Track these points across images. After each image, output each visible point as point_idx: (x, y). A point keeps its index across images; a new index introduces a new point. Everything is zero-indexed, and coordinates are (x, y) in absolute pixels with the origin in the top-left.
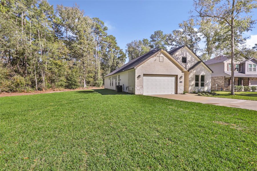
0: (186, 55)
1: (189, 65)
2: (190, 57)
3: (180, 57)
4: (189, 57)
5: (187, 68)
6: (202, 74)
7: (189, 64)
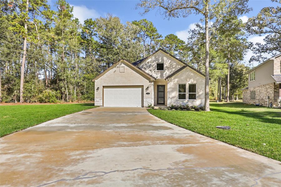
0: (163, 60)
1: (167, 73)
2: (169, 62)
3: (153, 64)
4: (166, 62)
5: (164, 76)
6: (190, 82)
7: (166, 71)
